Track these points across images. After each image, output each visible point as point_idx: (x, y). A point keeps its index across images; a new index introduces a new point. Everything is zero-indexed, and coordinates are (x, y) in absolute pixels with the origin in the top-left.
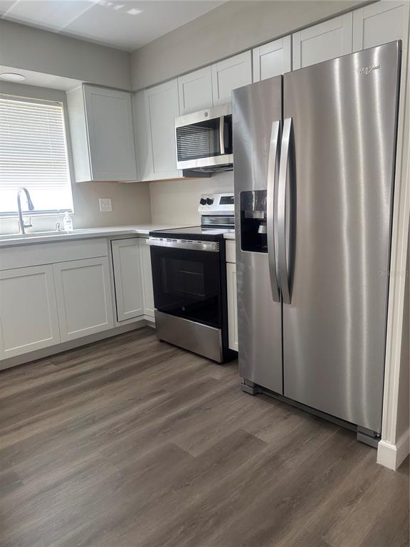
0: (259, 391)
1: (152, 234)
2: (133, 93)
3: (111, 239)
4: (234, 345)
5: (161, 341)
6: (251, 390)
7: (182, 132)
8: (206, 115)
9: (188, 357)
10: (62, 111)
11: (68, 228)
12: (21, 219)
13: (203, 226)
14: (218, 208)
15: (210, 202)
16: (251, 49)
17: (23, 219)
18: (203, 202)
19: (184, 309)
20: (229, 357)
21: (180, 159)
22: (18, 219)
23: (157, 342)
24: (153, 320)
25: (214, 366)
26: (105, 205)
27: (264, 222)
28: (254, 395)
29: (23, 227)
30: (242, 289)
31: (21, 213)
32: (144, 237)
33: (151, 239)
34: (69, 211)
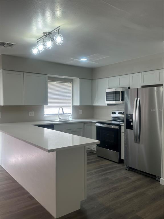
0: (131, 169)
1: (97, 122)
2: (92, 80)
3: (84, 123)
4: (123, 157)
5: (98, 156)
6: (128, 169)
7: (108, 93)
8: (116, 90)
9: (107, 161)
10: (71, 85)
11: (70, 119)
12: (59, 117)
13: (112, 120)
14: (117, 115)
15: (115, 113)
16: (130, 74)
18: (113, 113)
19: (107, 146)
20: (121, 161)
21: (107, 101)
22: (58, 116)
23: (97, 157)
24: (96, 150)
25: (116, 163)
26: (80, 112)
28: (129, 170)
29: (59, 118)
30: (126, 139)
31: (59, 114)
32: (95, 123)
33: (97, 124)
34: (71, 114)
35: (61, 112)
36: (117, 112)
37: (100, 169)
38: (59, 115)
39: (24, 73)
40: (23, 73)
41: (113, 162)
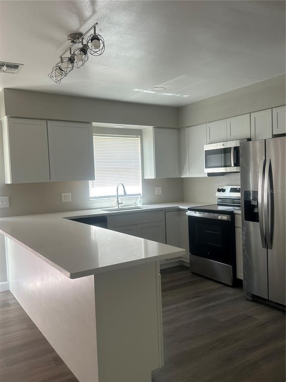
0: (256, 299)
1: (189, 209)
2: (179, 129)
3: (165, 211)
4: (240, 275)
5: (193, 273)
6: (250, 298)
7: (208, 153)
8: (223, 145)
9: (210, 283)
10: (139, 140)
11: (140, 205)
12: (118, 201)
13: (219, 205)
14: (228, 194)
15: (224, 191)
16: (250, 113)
17: (119, 200)
18: (219, 190)
19: (208, 253)
20: (237, 284)
21: (207, 167)
22: (116, 200)
23: (191, 274)
24: (188, 261)
25: (227, 288)
26: (158, 191)
27: (257, 206)
28: (252, 301)
29: (118, 204)
30: (245, 241)
31: (118, 196)
32: (185, 210)
33: (189, 212)
34: (140, 194)
35: (121, 192)
36: (228, 189)
37: (196, 299)
38: (118, 199)
39: (48, 121)
40: (45, 121)
41: (222, 285)
